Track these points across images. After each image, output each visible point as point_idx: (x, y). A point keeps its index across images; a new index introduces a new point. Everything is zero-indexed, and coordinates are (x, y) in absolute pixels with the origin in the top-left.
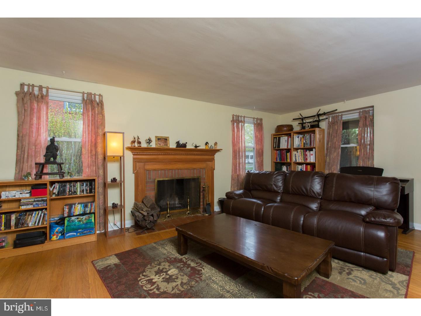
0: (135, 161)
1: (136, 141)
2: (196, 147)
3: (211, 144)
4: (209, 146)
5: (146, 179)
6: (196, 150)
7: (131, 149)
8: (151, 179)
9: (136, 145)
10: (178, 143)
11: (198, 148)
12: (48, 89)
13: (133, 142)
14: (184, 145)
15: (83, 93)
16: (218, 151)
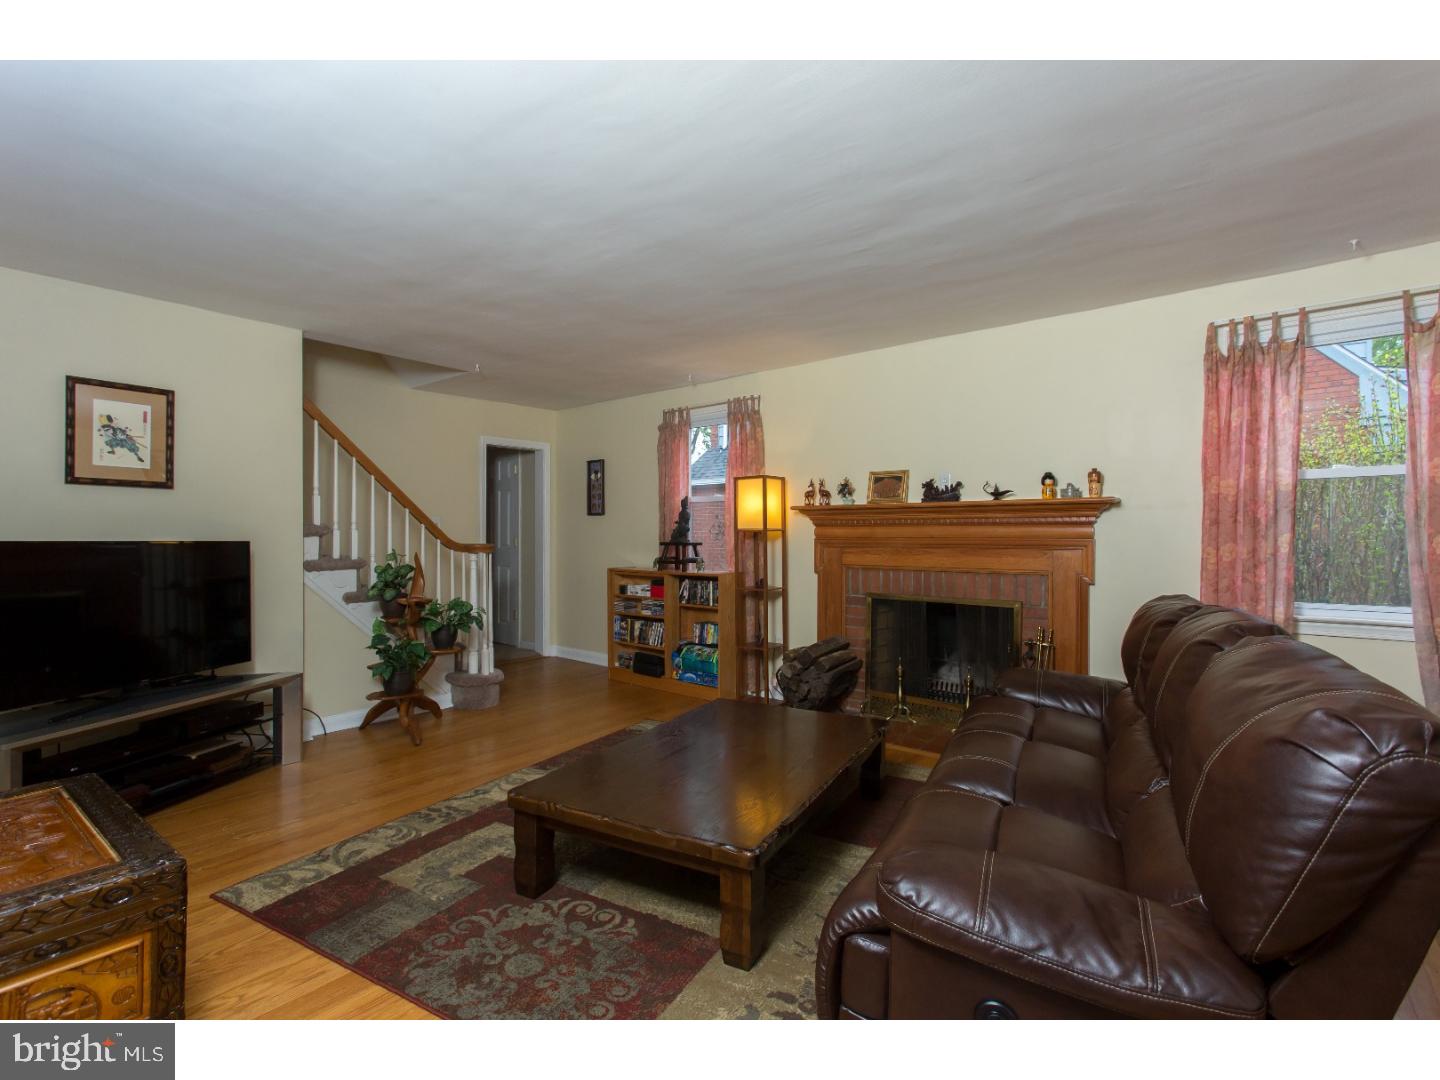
0: (821, 541)
1: (817, 490)
2: (997, 494)
3: (1073, 478)
4: (1061, 486)
5: (847, 592)
6: (1000, 506)
7: (805, 511)
8: (857, 593)
9: (818, 501)
10: (929, 487)
11: (1007, 499)
12: (688, 410)
13: (809, 495)
14: (954, 492)
15: (729, 402)
16: (1112, 504)
